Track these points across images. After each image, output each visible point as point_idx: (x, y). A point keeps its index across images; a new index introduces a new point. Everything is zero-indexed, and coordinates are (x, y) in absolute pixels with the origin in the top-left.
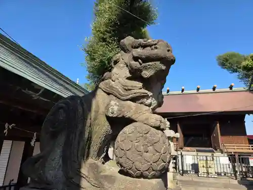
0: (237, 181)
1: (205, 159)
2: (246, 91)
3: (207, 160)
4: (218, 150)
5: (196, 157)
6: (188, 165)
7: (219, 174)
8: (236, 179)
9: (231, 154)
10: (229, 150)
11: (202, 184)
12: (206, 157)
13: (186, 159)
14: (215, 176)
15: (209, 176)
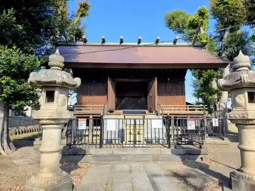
0: (170, 149)
1: (132, 122)
2: (190, 46)
3: (135, 124)
4: (154, 112)
5: (121, 121)
6: (109, 132)
7: (149, 142)
8: (169, 147)
9: (166, 116)
10: (165, 112)
11: (123, 158)
12: (135, 120)
13: (106, 124)
14: (144, 146)
15: (136, 146)
